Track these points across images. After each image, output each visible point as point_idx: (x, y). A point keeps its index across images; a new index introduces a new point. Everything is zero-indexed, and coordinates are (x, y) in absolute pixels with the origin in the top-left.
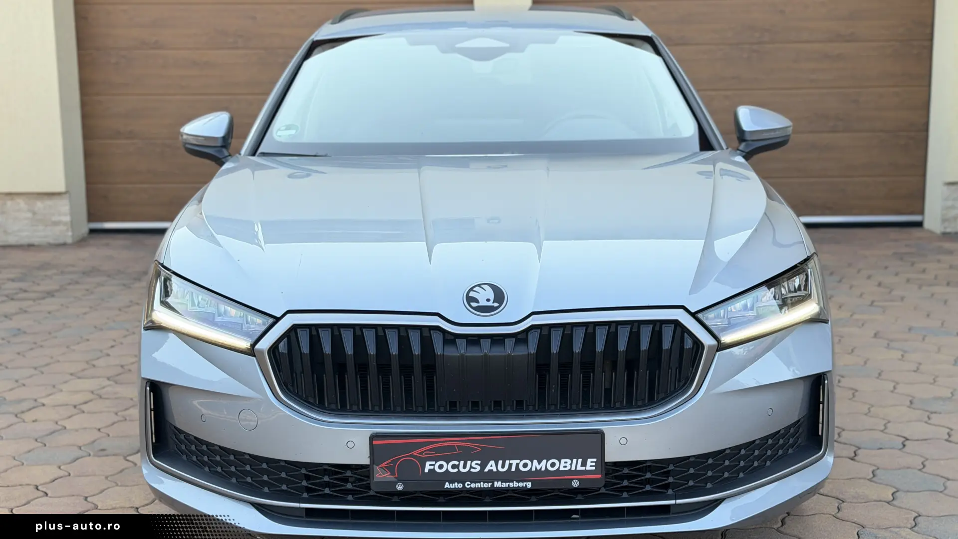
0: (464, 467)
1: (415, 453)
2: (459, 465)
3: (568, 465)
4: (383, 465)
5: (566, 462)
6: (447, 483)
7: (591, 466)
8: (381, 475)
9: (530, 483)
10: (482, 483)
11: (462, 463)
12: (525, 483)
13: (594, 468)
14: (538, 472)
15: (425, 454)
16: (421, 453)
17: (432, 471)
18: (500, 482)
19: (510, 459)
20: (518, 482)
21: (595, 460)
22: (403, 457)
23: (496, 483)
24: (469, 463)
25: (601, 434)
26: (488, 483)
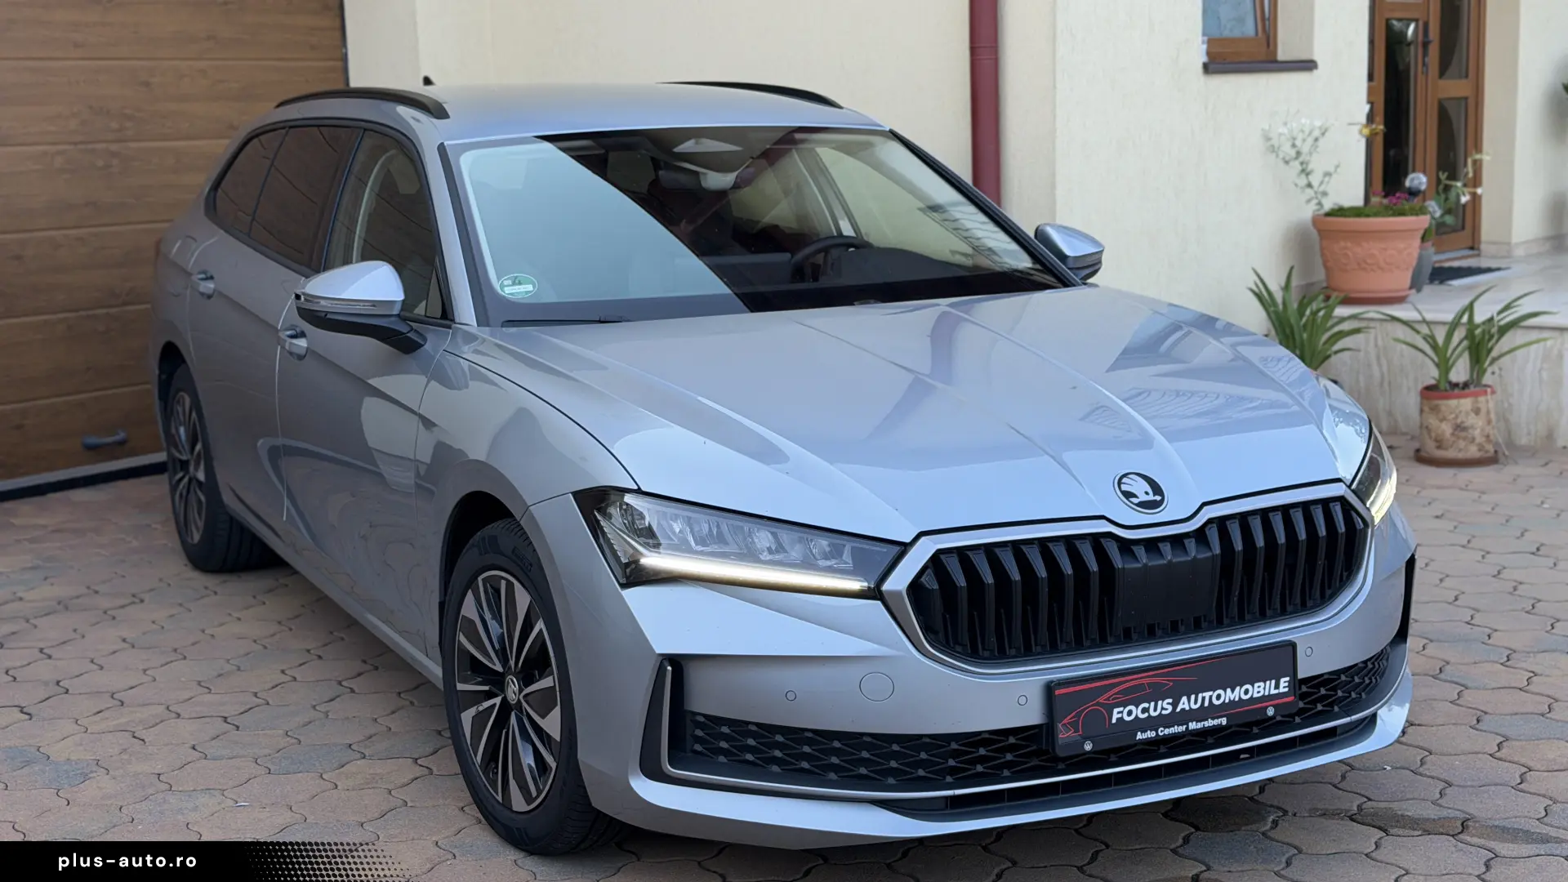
0: (1155, 710)
1: (1101, 700)
2: (1149, 707)
3: (1261, 689)
4: (1065, 721)
5: (1259, 687)
6: (1139, 733)
7: (1284, 687)
8: (1064, 734)
9: (1225, 719)
10: (1176, 727)
11: (1153, 704)
12: (1220, 720)
13: (1286, 689)
14: (1232, 702)
15: (1113, 700)
16: (1108, 699)
17: (1120, 720)
18: (1194, 723)
19: (1202, 692)
20: (1213, 719)
21: (1287, 679)
22: (1090, 706)
23: (1190, 724)
24: (1160, 702)
25: (1292, 646)
26: (1182, 725)
